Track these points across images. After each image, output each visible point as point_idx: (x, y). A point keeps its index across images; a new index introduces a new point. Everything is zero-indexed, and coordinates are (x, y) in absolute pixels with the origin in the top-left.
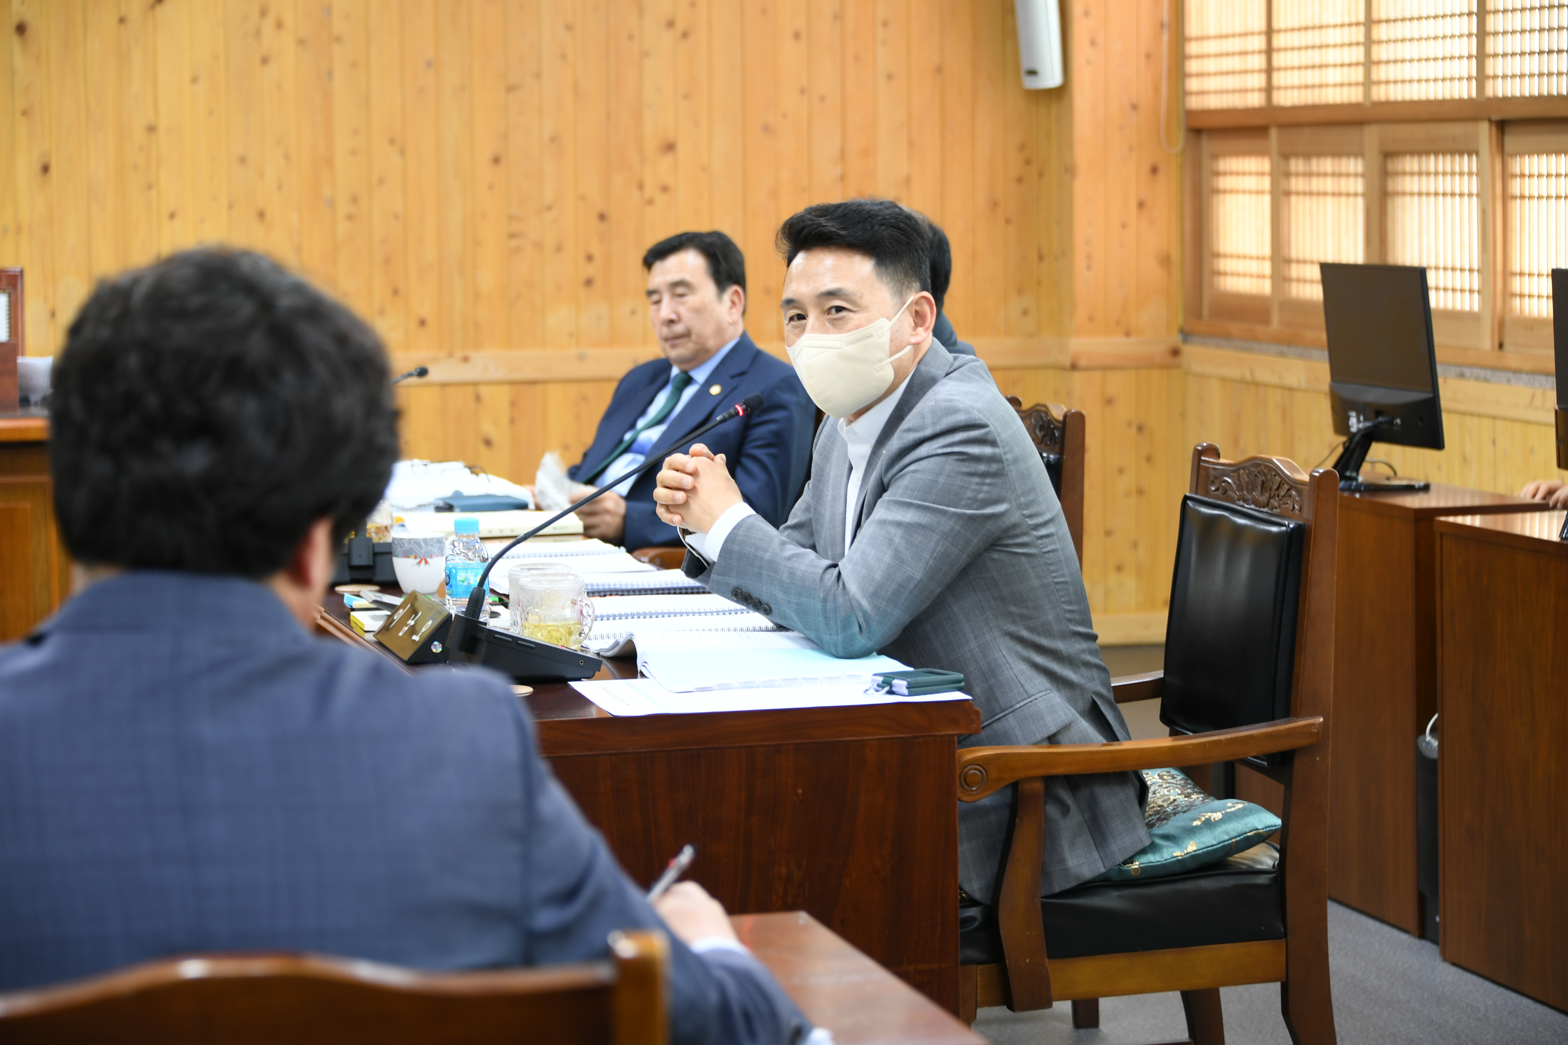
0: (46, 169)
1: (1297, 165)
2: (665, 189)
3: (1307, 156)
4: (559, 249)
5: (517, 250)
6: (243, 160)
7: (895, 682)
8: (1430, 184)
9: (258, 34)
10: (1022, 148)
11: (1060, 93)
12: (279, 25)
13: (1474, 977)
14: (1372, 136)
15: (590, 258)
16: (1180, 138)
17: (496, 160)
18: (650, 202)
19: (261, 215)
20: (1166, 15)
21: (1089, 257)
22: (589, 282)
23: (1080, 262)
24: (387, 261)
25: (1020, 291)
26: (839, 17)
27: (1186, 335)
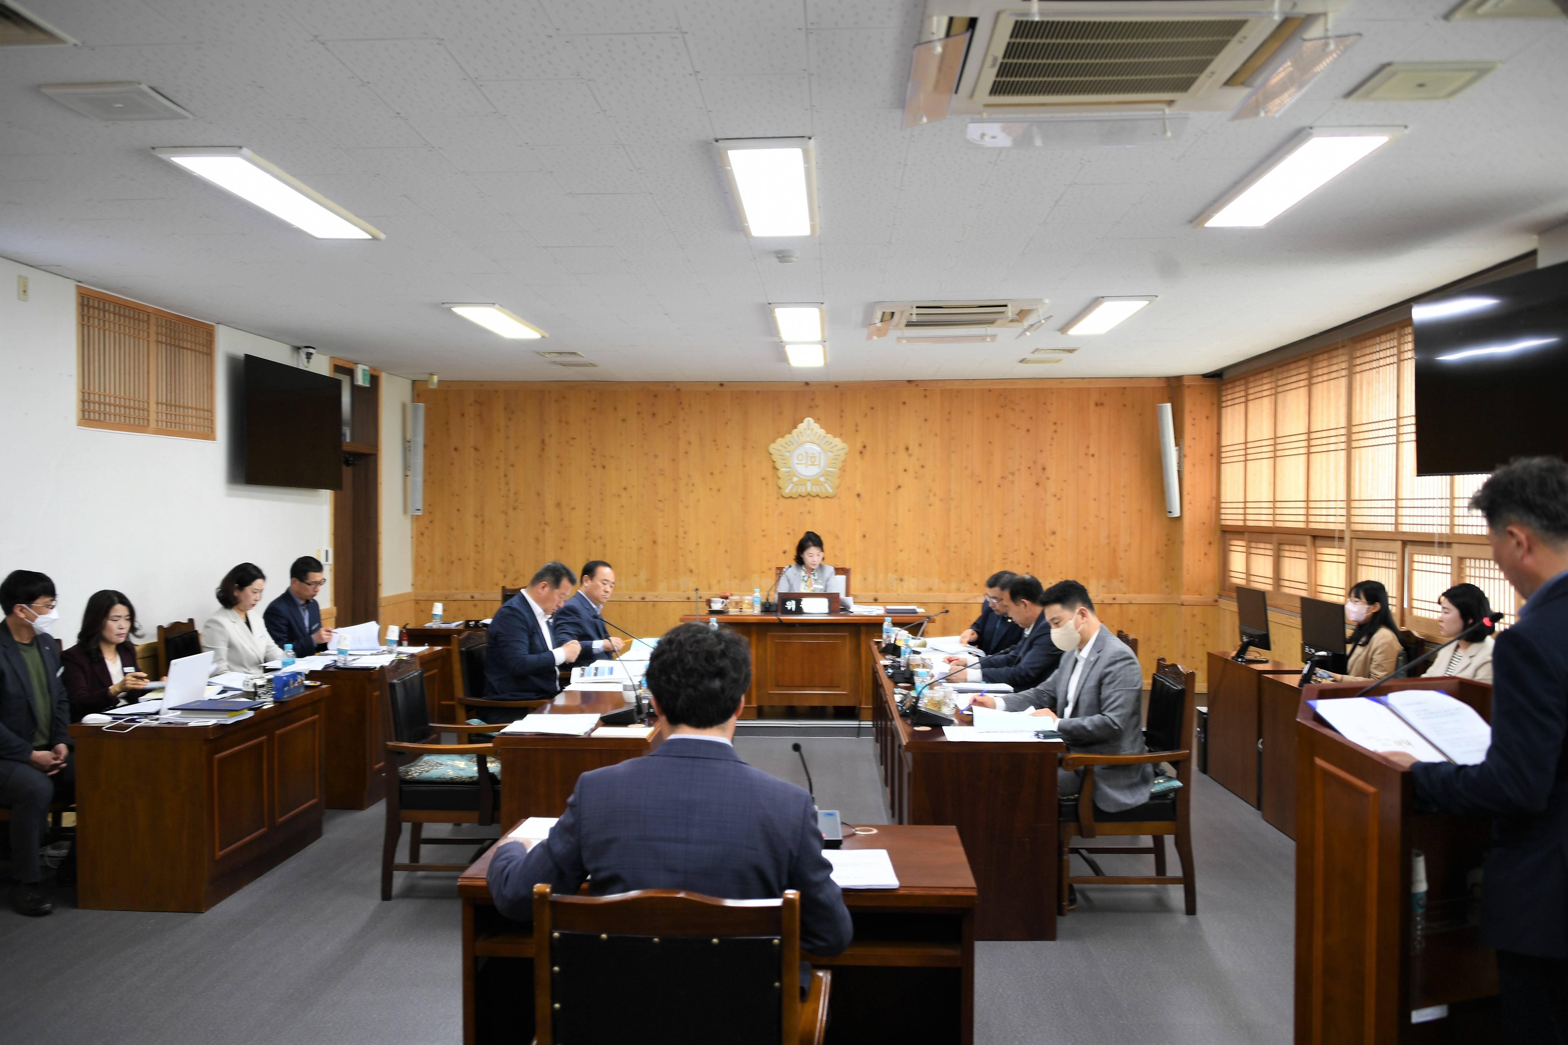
0: (864, 536)
1: (1253, 545)
2: (1052, 546)
3: (1256, 542)
4: (1018, 563)
5: (1006, 563)
6: (923, 535)
7: (1039, 734)
8: (1293, 554)
9: (928, 497)
10: (1167, 535)
11: (1179, 519)
12: (935, 495)
13: (1272, 827)
14: (1275, 537)
16: (1218, 534)
17: (1000, 536)
18: (1047, 550)
19: (928, 551)
20: (1214, 495)
21: (1188, 570)
23: (1185, 572)
24: (966, 566)
25: (1166, 580)
26: (1108, 494)
27: (1220, 596)
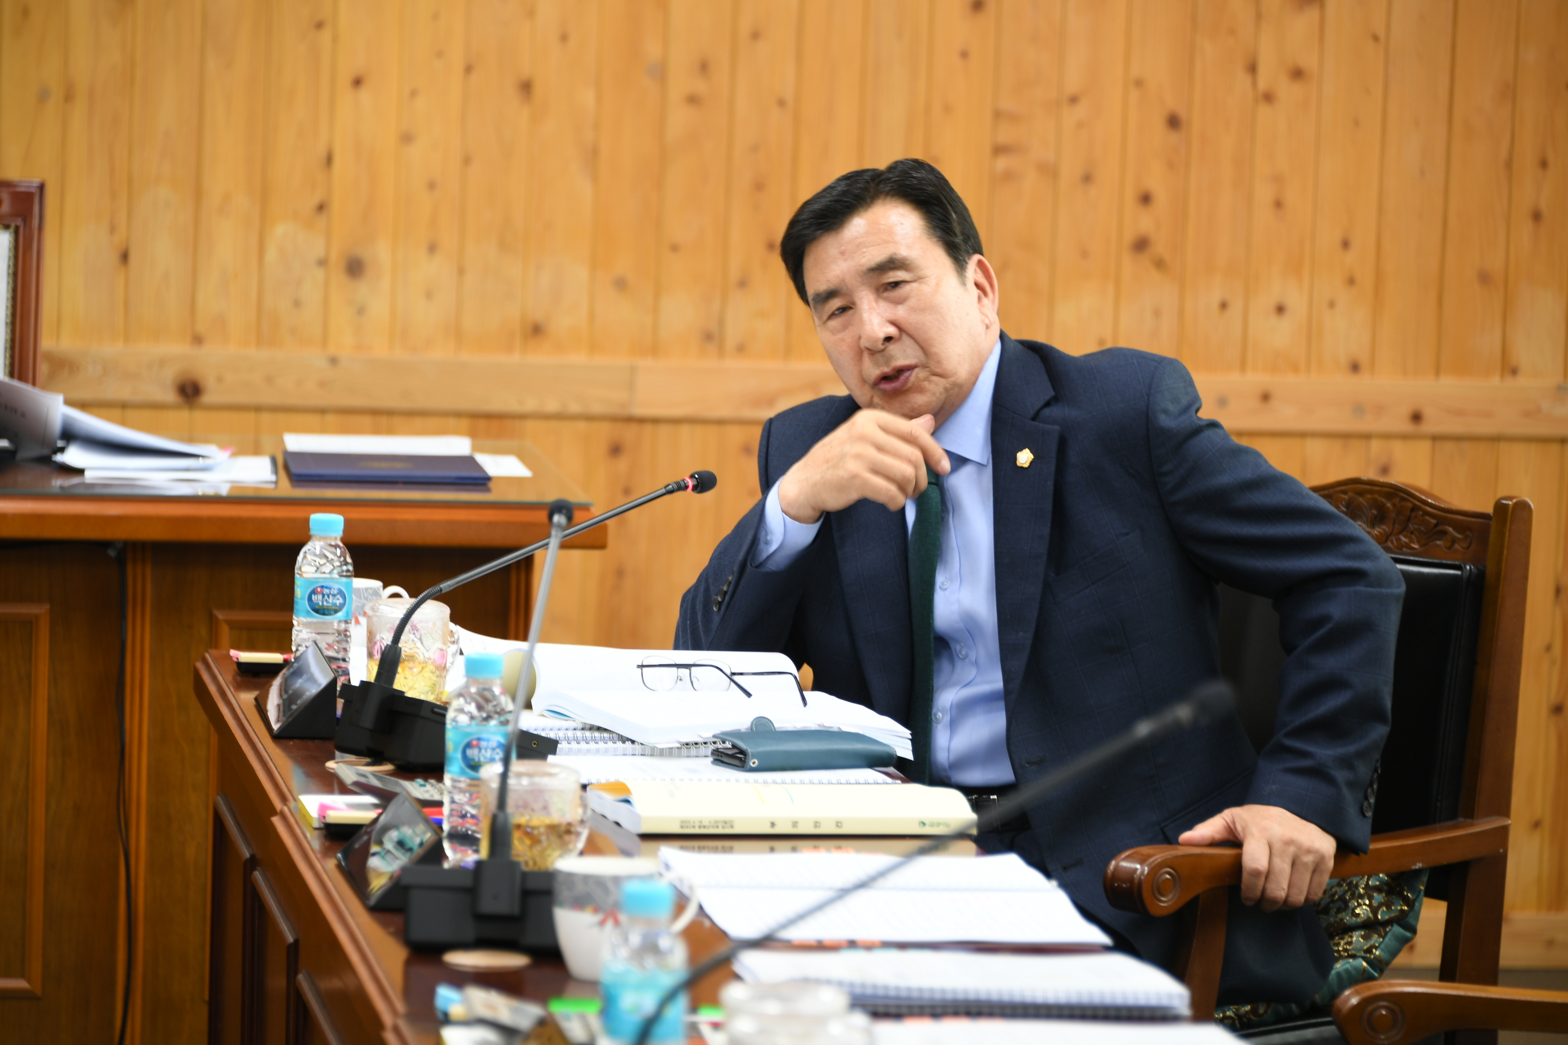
2: (1298, 74)
4: (1087, 178)
5: (1008, 176)
15: (1146, 199)
18: (1268, 97)
19: (526, 87)
22: (1141, 245)
